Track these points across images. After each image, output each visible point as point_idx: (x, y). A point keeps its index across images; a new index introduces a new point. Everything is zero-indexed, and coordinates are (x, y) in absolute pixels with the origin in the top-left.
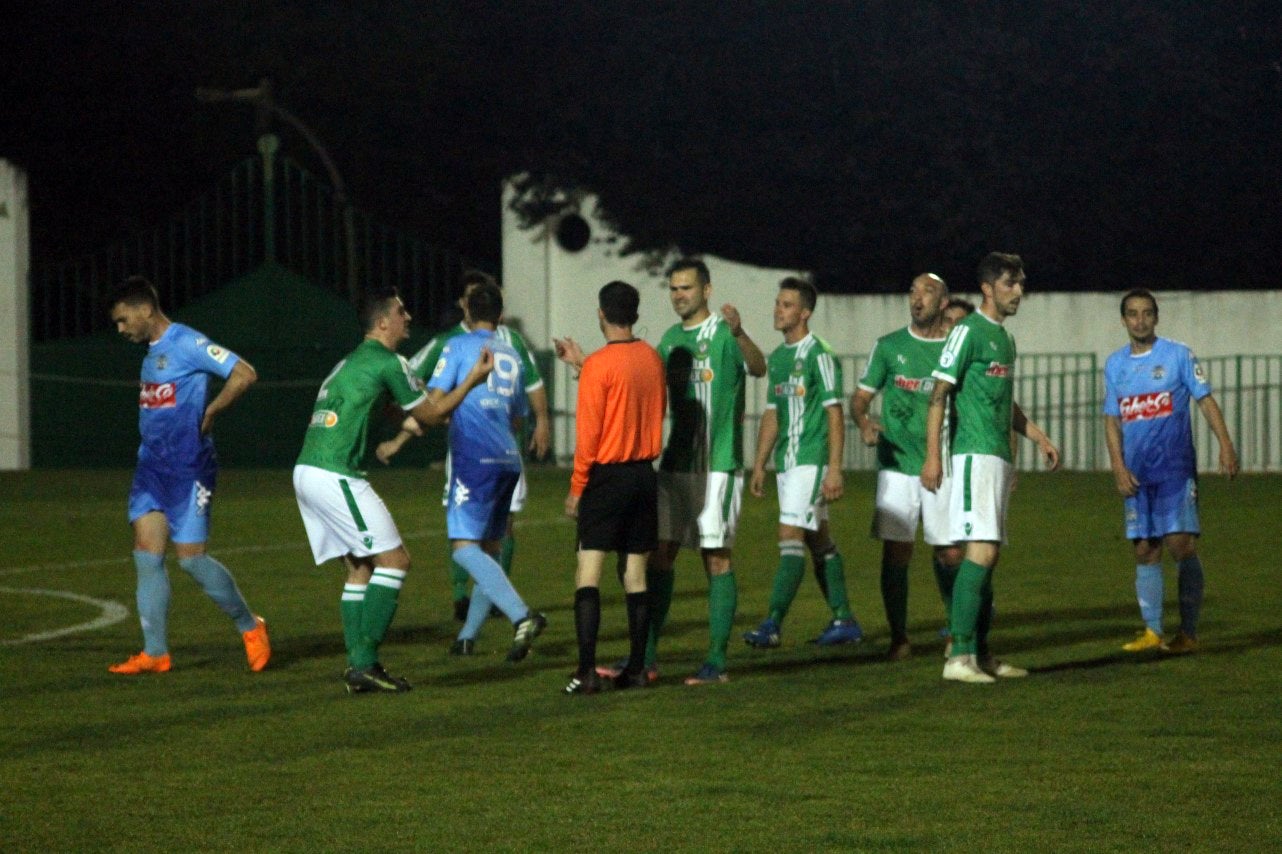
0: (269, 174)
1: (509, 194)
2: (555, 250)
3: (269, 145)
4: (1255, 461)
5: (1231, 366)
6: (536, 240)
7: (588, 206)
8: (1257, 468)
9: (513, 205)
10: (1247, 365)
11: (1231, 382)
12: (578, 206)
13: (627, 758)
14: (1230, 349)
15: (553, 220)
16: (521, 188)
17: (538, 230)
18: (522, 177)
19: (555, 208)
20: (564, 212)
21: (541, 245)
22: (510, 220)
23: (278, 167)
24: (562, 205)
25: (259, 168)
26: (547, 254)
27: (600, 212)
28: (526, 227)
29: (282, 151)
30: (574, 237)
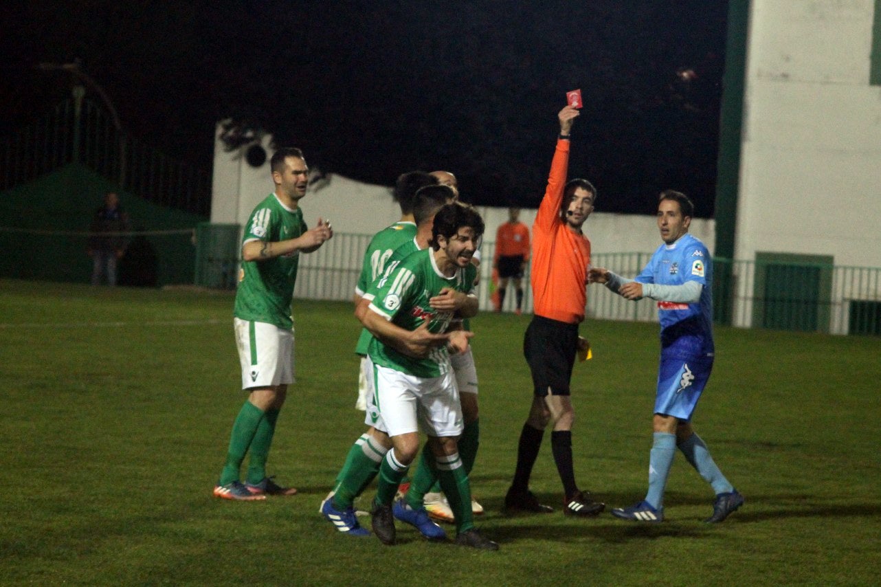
0: (78, 109)
1: (220, 131)
2: (245, 166)
3: (79, 92)
4: (645, 315)
5: (635, 258)
6: (235, 159)
7: (266, 141)
8: (646, 319)
9: (222, 137)
10: (644, 259)
11: (634, 268)
12: (260, 140)
13: (278, 452)
14: (636, 248)
15: (245, 148)
16: (227, 128)
17: (235, 153)
18: (228, 121)
19: (248, 140)
20: (252, 144)
21: (236, 163)
22: (219, 146)
23: (84, 105)
24: (252, 139)
25: (72, 105)
26: (240, 167)
27: (273, 144)
28: (228, 150)
29: (86, 97)
30: (256, 158)
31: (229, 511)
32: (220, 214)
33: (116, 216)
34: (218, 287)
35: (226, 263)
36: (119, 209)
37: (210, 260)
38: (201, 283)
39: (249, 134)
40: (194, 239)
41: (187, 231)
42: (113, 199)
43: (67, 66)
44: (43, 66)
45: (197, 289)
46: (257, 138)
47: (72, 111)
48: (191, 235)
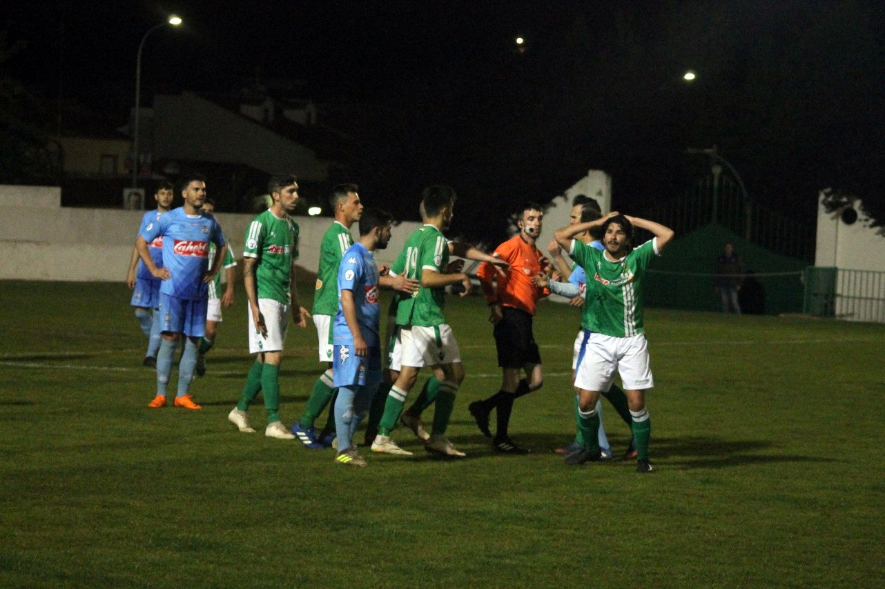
0: (716, 183)
1: (822, 197)
2: (841, 223)
3: (717, 170)
6: (833, 219)
7: (857, 204)
9: (824, 202)
12: (852, 205)
15: (841, 210)
16: (827, 195)
17: (833, 214)
18: (828, 190)
19: (843, 204)
20: (846, 206)
21: (835, 221)
22: (822, 208)
23: (720, 180)
24: (846, 203)
25: (712, 180)
26: (837, 224)
27: (862, 207)
28: (829, 212)
29: (723, 173)
30: (849, 218)
31: (835, 483)
32: (823, 259)
33: (733, 260)
34: (820, 315)
35: (827, 296)
36: (734, 254)
37: (815, 295)
38: (808, 311)
39: (845, 200)
40: (802, 278)
41: (798, 273)
42: (729, 248)
43: (708, 151)
44: (690, 150)
45: (805, 316)
46: (850, 202)
47: (712, 185)
48: (800, 275)
